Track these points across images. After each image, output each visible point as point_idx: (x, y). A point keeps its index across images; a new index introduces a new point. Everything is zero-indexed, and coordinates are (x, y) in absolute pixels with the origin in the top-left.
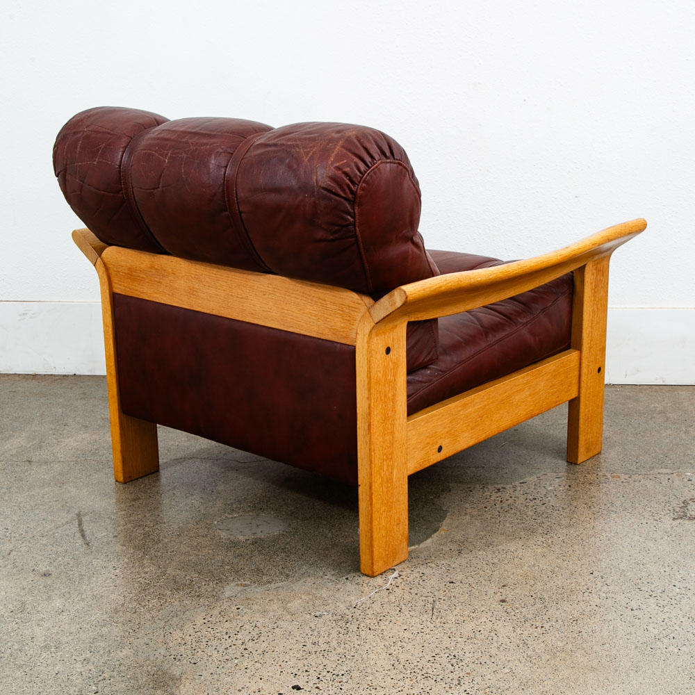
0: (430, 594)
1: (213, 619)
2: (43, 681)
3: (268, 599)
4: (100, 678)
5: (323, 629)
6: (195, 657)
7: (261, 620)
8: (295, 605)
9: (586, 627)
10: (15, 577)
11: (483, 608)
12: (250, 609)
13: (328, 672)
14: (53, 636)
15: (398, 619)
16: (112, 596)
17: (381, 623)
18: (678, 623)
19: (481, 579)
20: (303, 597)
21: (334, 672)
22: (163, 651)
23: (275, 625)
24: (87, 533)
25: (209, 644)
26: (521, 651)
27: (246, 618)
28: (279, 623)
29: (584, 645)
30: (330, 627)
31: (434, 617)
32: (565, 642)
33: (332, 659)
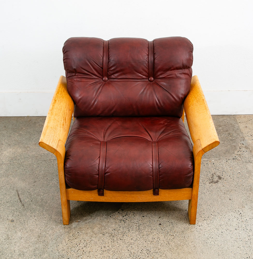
0: (137, 222)
1: (71, 238)
3: (87, 228)
5: (106, 240)
7: (86, 238)
8: (96, 230)
9: (186, 235)
10: (2, 223)
11: (154, 228)
12: (82, 232)
14: (21, 249)
15: (129, 234)
16: (37, 230)
17: (124, 236)
18: (213, 231)
20: (98, 226)
22: (57, 254)
23: (91, 240)
24: (22, 200)
25: (72, 249)
26: (168, 246)
27: (81, 237)
28: (92, 238)
29: (186, 243)
30: (108, 239)
31: (140, 233)
32: (180, 242)
33: (111, 253)
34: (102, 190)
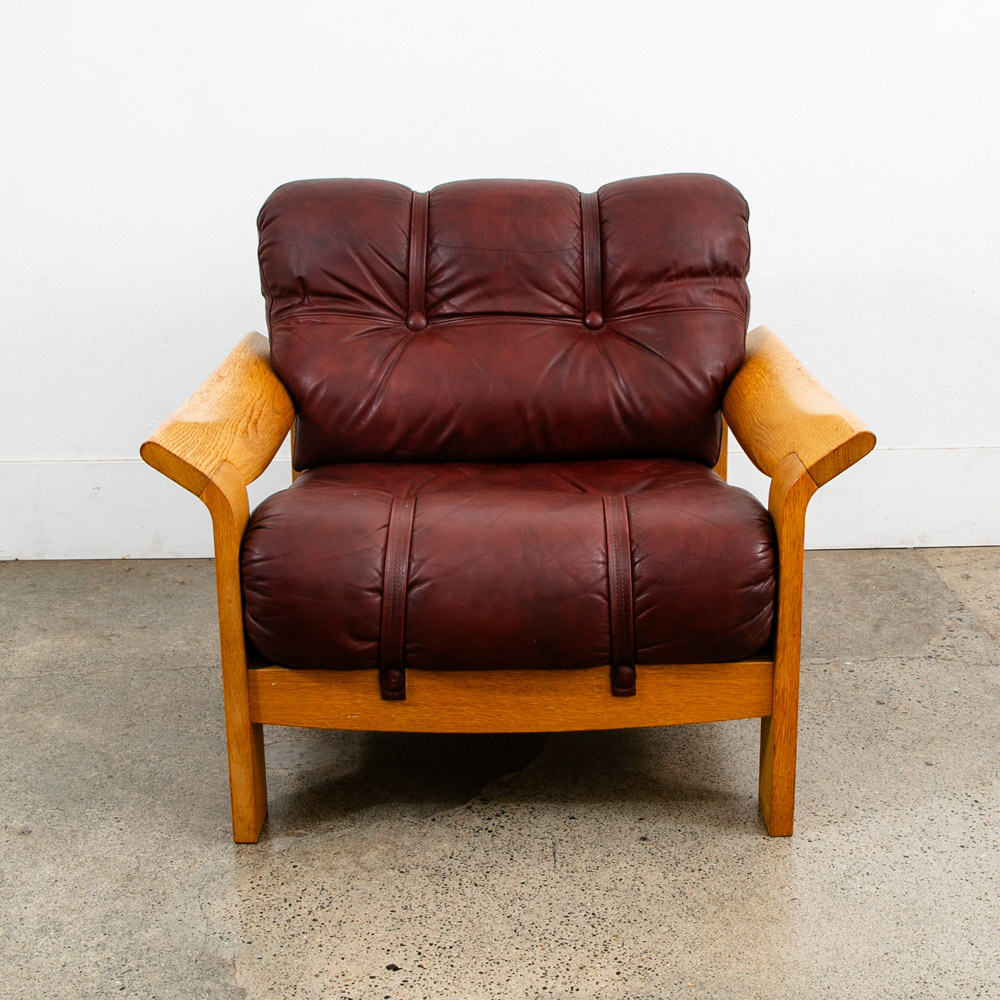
0: (547, 835)
1: (263, 882)
2: (46, 977)
3: (333, 853)
4: (124, 969)
5: (415, 888)
6: (248, 934)
7: (329, 881)
8: (371, 857)
9: (755, 866)
11: (619, 850)
12: (312, 866)
13: (431, 944)
14: (49, 915)
15: (511, 869)
16: (121, 858)
17: (490, 876)
18: (870, 854)
20: (379, 846)
21: (438, 945)
22: (204, 930)
23: (349, 887)
25: (264, 915)
26: (679, 902)
27: (308, 879)
28: (353, 883)
29: (758, 890)
30: (423, 885)
31: (558, 865)
32: (733, 888)
33: (433, 927)
34: (397, 673)
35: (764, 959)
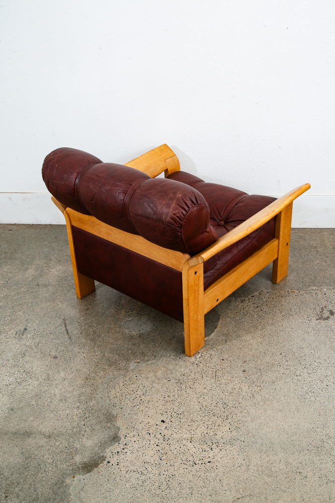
0: (214, 367)
1: (127, 383)
3: (148, 371)
4: (85, 417)
5: (172, 388)
6: (121, 405)
7: (146, 383)
8: (159, 374)
9: (278, 386)
10: (43, 359)
11: (236, 375)
12: (141, 376)
13: (175, 412)
14: (63, 393)
15: (202, 381)
16: (84, 370)
17: (195, 384)
18: (316, 383)
19: (235, 358)
20: (162, 369)
21: (177, 413)
22: (108, 401)
23: (152, 386)
24: (69, 331)
25: (126, 397)
26: (252, 400)
27: (140, 382)
28: (154, 384)
29: (277, 397)
30: (174, 387)
31: (216, 381)
32: (269, 395)
33: (176, 405)
35: (274, 427)
